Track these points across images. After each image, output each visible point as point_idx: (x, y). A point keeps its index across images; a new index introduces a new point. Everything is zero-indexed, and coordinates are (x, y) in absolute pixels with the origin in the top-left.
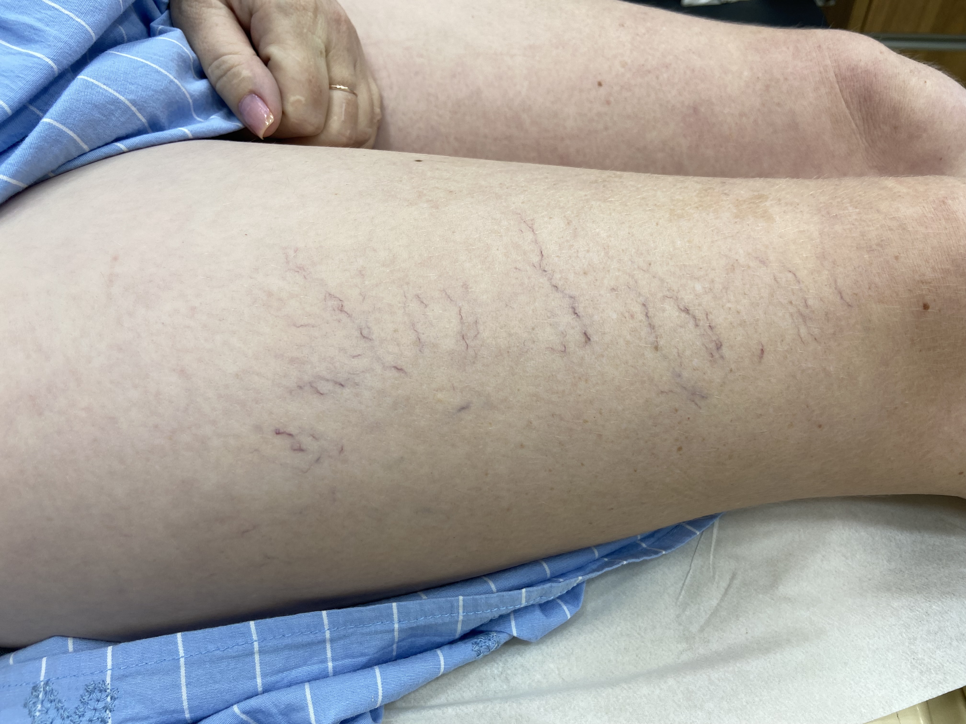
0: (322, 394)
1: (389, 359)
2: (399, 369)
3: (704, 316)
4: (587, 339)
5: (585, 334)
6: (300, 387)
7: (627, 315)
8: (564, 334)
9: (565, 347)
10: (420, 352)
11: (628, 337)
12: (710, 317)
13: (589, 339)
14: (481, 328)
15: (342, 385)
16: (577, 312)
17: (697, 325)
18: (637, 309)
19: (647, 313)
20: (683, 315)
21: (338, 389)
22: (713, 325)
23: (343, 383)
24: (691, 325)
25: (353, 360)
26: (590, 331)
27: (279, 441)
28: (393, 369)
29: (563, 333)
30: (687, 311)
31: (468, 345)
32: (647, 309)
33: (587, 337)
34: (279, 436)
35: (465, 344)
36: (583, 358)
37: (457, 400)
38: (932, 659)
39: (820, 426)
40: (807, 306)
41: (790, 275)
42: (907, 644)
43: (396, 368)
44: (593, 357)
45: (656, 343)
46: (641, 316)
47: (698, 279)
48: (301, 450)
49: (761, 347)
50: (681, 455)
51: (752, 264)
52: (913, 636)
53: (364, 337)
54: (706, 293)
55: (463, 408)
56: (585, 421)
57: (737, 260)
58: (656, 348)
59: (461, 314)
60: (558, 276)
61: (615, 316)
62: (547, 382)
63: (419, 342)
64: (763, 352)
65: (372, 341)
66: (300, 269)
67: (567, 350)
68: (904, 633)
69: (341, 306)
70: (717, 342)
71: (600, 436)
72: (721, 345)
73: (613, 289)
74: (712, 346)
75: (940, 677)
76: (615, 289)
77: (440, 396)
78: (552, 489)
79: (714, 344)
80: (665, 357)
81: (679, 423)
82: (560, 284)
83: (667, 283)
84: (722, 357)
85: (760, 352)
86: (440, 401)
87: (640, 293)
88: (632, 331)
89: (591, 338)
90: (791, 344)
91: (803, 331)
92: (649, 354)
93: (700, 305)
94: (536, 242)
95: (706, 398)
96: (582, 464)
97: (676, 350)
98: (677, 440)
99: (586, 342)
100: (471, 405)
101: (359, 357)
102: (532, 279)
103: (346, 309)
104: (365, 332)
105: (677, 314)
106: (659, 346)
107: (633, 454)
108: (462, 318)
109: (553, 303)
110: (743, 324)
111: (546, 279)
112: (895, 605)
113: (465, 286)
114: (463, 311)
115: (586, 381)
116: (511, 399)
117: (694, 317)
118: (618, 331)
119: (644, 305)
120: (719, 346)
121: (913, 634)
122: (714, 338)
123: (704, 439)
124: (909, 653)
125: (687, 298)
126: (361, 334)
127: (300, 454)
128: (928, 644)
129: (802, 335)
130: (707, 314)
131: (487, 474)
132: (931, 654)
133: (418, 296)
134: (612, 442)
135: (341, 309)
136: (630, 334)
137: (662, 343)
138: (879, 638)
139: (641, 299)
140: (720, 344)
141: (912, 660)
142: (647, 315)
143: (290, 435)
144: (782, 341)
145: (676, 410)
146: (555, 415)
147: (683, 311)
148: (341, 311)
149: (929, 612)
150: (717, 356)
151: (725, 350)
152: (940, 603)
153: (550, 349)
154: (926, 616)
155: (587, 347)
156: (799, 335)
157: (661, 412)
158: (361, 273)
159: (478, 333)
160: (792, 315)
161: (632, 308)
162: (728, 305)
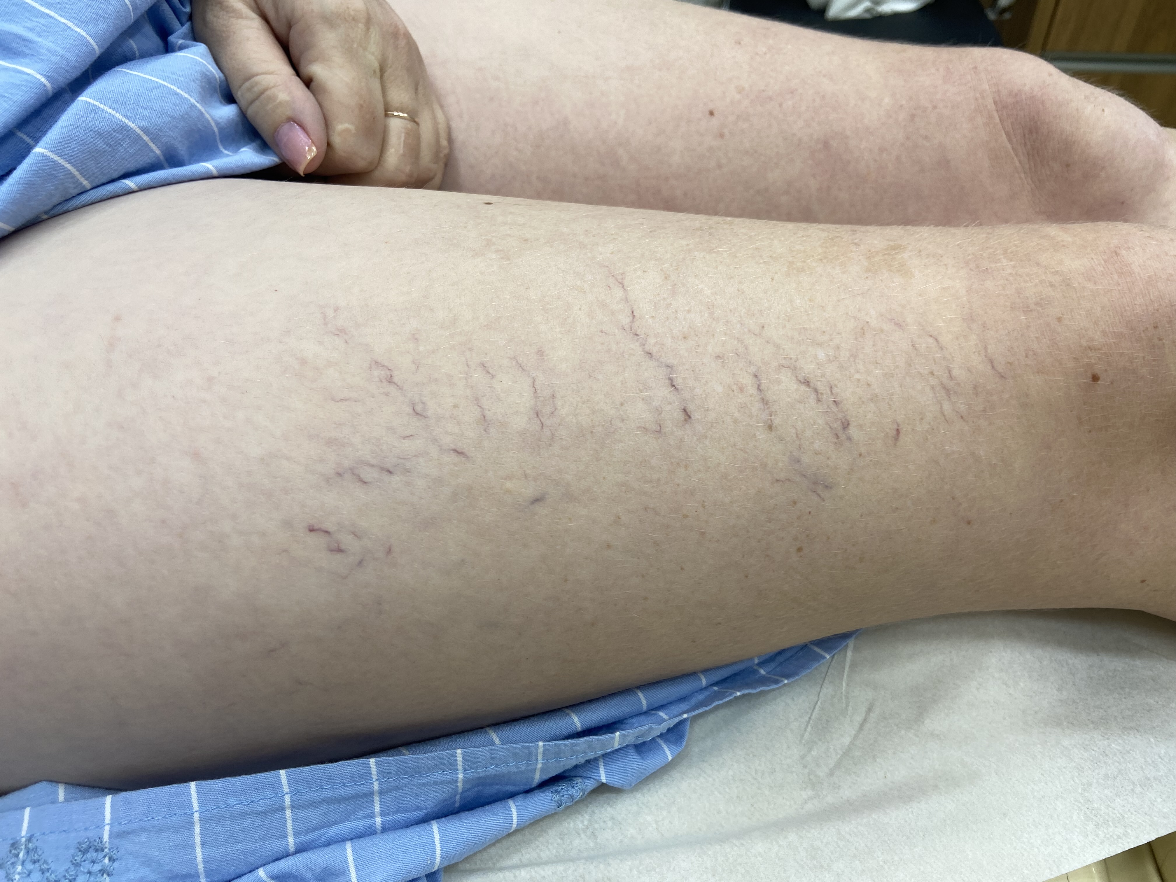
0: (365, 483)
1: (447, 441)
2: (459, 452)
3: (828, 390)
4: (687, 417)
5: (685, 410)
6: (339, 474)
7: (735, 387)
8: (658, 411)
9: (660, 427)
10: (485, 432)
11: (737, 415)
12: (835, 390)
13: (690, 417)
14: (559, 403)
15: (390, 472)
16: (675, 383)
17: (819, 400)
18: (747, 381)
19: (759, 386)
20: (803, 387)
21: (386, 477)
22: (838, 399)
23: (391, 469)
24: (812, 401)
25: (403, 441)
26: (691, 408)
27: (312, 540)
28: (452, 452)
29: (657, 409)
30: (807, 383)
31: (543, 425)
32: (759, 381)
33: (687, 414)
34: (313, 534)
35: (539, 422)
36: (681, 440)
37: (530, 491)
38: (1110, 809)
39: (969, 523)
40: (951, 377)
41: (931, 341)
42: (1080, 791)
43: (455, 451)
44: (695, 438)
45: (770, 421)
46: (752, 390)
47: (820, 345)
48: (340, 550)
49: (895, 427)
50: (801, 557)
51: (886, 327)
52: (1088, 781)
53: (417, 414)
54: (831, 362)
55: (537, 500)
56: (685, 516)
57: (867, 322)
58: (770, 428)
59: (535, 386)
60: (652, 341)
61: (720, 389)
62: (638, 468)
63: (484, 421)
64: (899, 433)
65: (427, 419)
66: (341, 332)
67: (663, 431)
68: (1077, 777)
69: (389, 376)
70: (843, 420)
71: (703, 534)
72: (848, 424)
73: (718, 357)
74: (837, 425)
75: (1120, 831)
76: (721, 356)
77: (509, 485)
78: (646, 599)
79: (839, 422)
80: (781, 439)
81: (799, 518)
82: (655, 350)
83: (784, 349)
84: (849, 439)
85: (895, 433)
86: (508, 491)
87: (750, 362)
88: (741, 408)
89: (692, 416)
90: (932, 423)
91: (947, 406)
92: (762, 435)
93: (823, 376)
94: (627, 300)
95: (831, 488)
96: (682, 569)
97: (794, 431)
98: (795, 539)
99: (686, 420)
100: (546, 496)
101: (411, 438)
102: (621, 344)
103: (395, 380)
104: (419, 408)
105: (795, 386)
106: (774, 426)
107: (743, 556)
108: (536, 391)
109: (646, 374)
110: (874, 398)
111: (637, 344)
112: (1066, 742)
113: (540, 353)
114: (537, 383)
115: (686, 467)
116: (595, 489)
117: (816, 391)
118: (725, 407)
119: (756, 376)
120: (846, 425)
121: (1088, 779)
122: (840, 416)
123: (828, 538)
124: (1082, 801)
125: (808, 368)
126: (414, 409)
127: (338, 556)
128: (1106, 791)
129: (946, 413)
130: (831, 387)
131: (566, 581)
132: (1109, 803)
133: (483, 365)
134: (718, 541)
135: (390, 380)
136: (739, 411)
137: (777, 421)
138: (1046, 783)
139: (752, 369)
140: (846, 423)
141: (1086, 810)
142: (759, 388)
143: (327, 532)
144: (922, 419)
145: (795, 503)
146: (649, 508)
147: (803, 383)
148: (390, 382)
149: (1107, 752)
150: (843, 437)
151: (853, 431)
152: (1120, 741)
153: (643, 429)
154: (1103, 756)
155: (687, 426)
156: (943, 413)
157: (776, 505)
158: (415, 337)
159: (556, 409)
160: (933, 388)
161: (741, 380)
162: (857, 376)
